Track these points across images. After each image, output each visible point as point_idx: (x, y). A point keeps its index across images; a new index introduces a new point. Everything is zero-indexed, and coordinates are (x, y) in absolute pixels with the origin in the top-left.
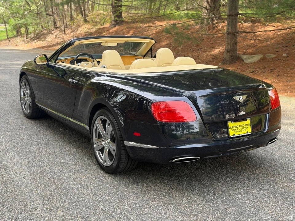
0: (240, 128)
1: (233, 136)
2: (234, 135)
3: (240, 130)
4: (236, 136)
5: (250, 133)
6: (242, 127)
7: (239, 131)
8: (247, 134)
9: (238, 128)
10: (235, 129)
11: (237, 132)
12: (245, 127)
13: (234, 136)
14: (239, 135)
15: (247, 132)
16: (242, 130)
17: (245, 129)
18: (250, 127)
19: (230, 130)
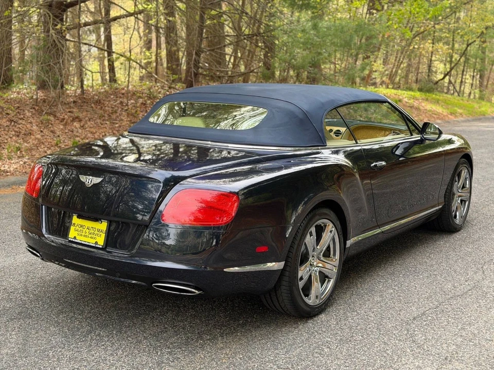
0: (87, 231)
1: (72, 240)
2: (75, 238)
3: (87, 234)
4: (76, 241)
5: (98, 246)
6: (91, 231)
7: (84, 236)
8: (94, 245)
9: (84, 230)
10: (80, 229)
11: (81, 235)
12: (96, 232)
13: (74, 240)
14: (80, 242)
15: (96, 243)
16: (90, 236)
17: (95, 236)
18: (103, 235)
19: (72, 228)
